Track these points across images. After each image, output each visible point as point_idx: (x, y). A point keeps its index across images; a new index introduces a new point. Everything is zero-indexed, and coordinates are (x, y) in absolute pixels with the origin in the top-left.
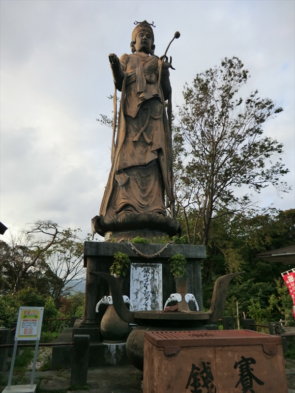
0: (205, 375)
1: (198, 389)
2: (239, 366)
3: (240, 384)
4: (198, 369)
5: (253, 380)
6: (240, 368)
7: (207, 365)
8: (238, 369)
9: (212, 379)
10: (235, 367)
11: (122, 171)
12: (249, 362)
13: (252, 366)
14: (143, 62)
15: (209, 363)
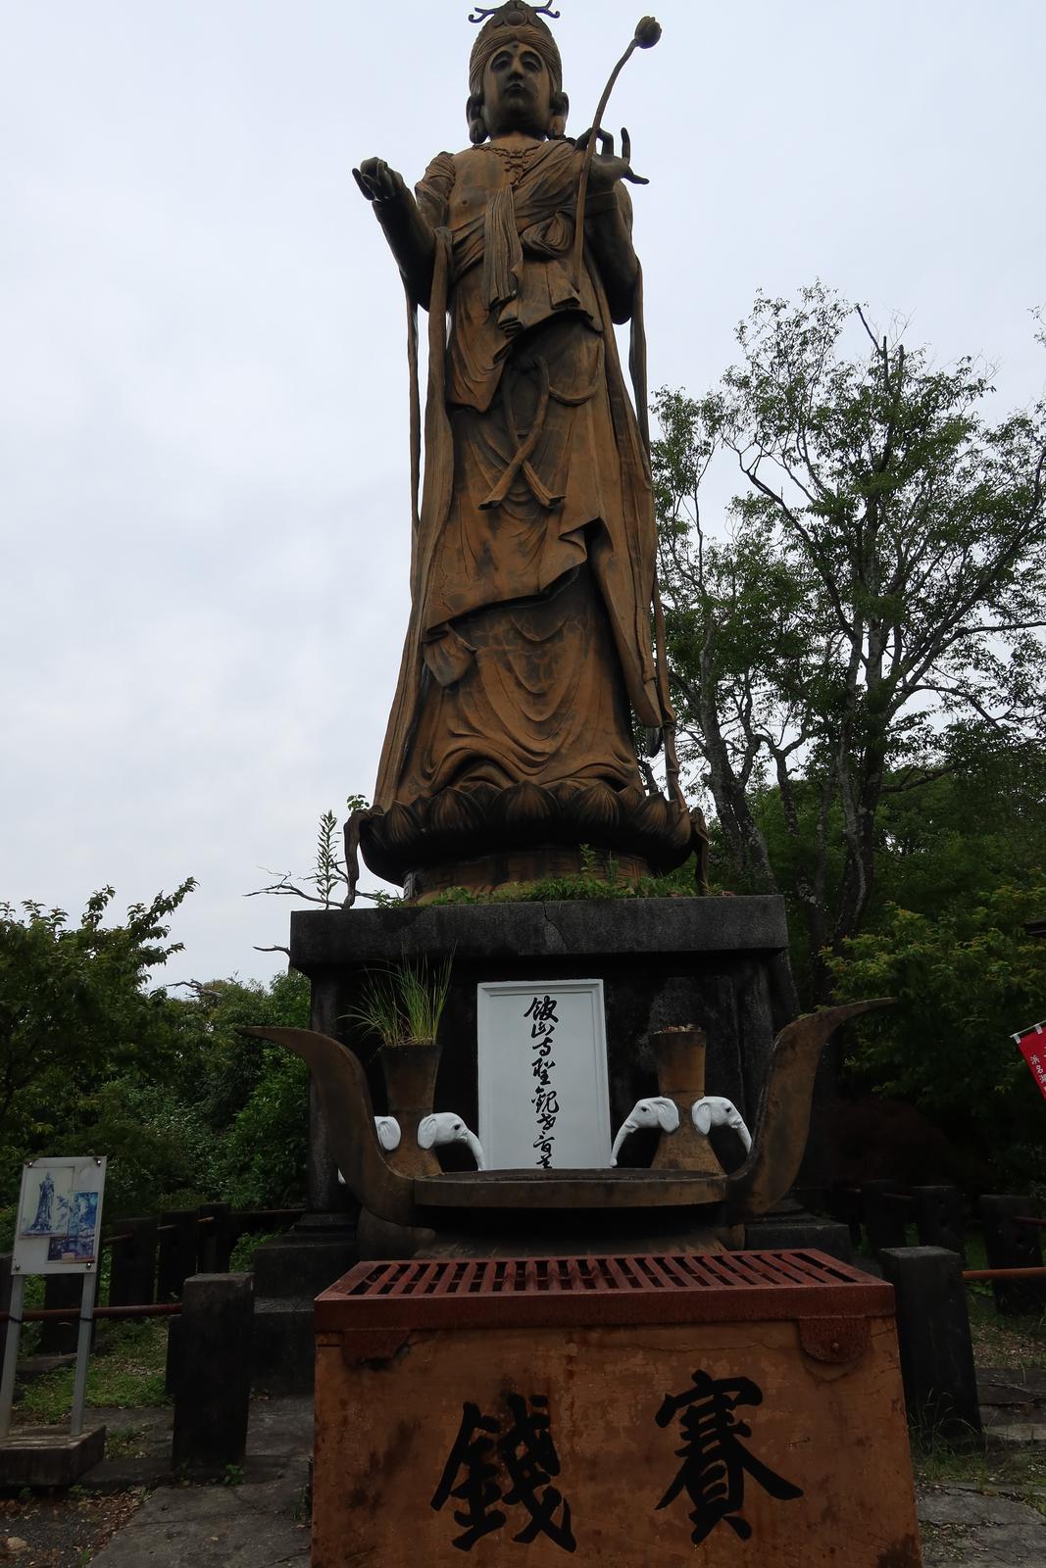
0: (520, 1451)
1: (489, 1509)
2: (680, 1412)
3: (684, 1494)
4: (490, 1424)
5: (749, 1480)
6: (683, 1421)
7: (530, 1410)
8: (676, 1428)
9: (554, 1468)
10: (663, 1419)
11: (447, 627)
12: (733, 1395)
13: (741, 1414)
14: (511, 176)
15: (542, 1401)
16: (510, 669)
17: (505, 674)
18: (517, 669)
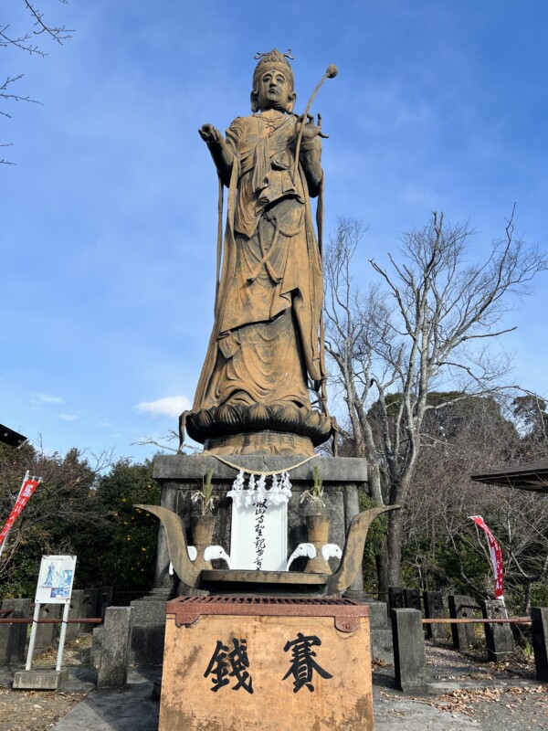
0: (236, 658)
1: (223, 678)
2: (293, 647)
3: (292, 675)
4: (226, 648)
5: (315, 672)
6: (293, 650)
7: (240, 644)
8: (290, 652)
9: (247, 664)
10: (286, 649)
12: (311, 642)
13: (313, 648)
14: (268, 131)
15: (244, 641)
16: (256, 352)
17: (253, 354)
18: (259, 352)
